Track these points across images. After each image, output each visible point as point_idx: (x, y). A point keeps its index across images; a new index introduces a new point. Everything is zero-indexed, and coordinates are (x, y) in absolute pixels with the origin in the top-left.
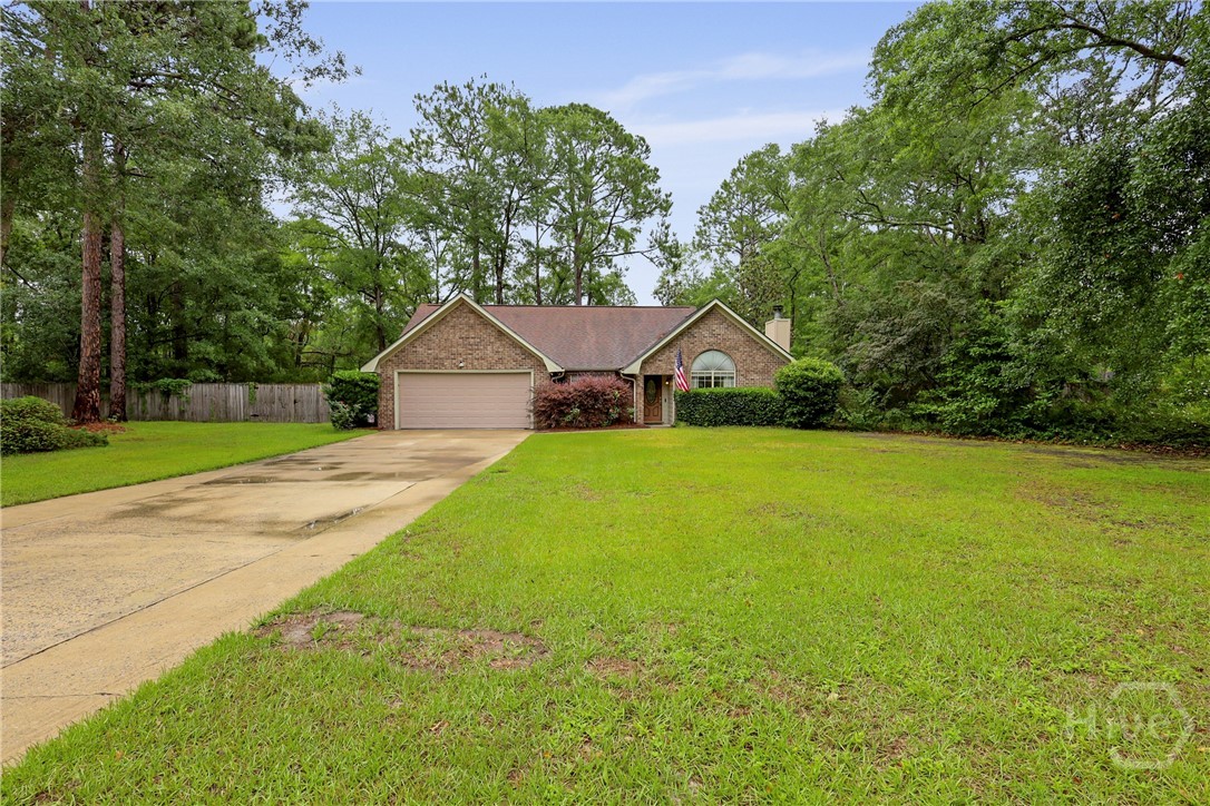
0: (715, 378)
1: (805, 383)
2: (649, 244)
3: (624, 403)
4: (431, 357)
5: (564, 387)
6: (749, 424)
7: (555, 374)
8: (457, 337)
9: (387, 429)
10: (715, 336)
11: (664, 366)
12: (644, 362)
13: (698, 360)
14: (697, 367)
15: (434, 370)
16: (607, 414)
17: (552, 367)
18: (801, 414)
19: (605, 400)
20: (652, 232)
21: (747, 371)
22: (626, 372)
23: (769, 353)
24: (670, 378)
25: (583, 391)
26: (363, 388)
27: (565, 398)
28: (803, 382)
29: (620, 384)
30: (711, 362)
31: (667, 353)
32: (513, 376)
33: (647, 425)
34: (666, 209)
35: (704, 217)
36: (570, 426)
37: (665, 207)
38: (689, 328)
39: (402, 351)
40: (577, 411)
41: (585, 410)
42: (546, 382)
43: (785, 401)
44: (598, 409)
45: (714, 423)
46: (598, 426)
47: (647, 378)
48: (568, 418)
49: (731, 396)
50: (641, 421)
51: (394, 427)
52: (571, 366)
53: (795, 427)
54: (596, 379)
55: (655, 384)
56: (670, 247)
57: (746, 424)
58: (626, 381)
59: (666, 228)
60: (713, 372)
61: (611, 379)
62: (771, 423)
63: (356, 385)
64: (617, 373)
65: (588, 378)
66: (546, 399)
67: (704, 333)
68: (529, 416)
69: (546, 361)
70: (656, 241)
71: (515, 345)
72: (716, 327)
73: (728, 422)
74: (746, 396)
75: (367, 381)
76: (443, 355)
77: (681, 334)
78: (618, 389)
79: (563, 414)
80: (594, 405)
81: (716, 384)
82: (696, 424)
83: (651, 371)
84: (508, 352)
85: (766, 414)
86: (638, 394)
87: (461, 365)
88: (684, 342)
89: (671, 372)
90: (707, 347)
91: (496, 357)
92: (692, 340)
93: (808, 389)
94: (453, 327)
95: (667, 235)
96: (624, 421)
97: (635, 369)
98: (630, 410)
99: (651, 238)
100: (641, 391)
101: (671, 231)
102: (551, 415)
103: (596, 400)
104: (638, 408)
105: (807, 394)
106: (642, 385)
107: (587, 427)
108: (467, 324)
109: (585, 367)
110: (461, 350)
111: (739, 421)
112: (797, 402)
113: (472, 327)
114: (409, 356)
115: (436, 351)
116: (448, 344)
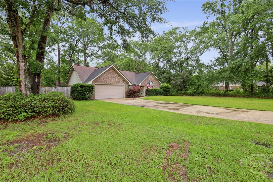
8: (110, 75)
11: (143, 84)
15: (104, 84)
18: (166, 93)
21: (155, 85)
43: (163, 91)
51: (94, 99)
52: (134, 84)
69: (129, 82)
71: (122, 78)
76: (107, 80)
87: (111, 83)
91: (118, 81)
97: (140, 84)
113: (113, 73)
114: (99, 80)
115: (105, 79)
116: (108, 77)
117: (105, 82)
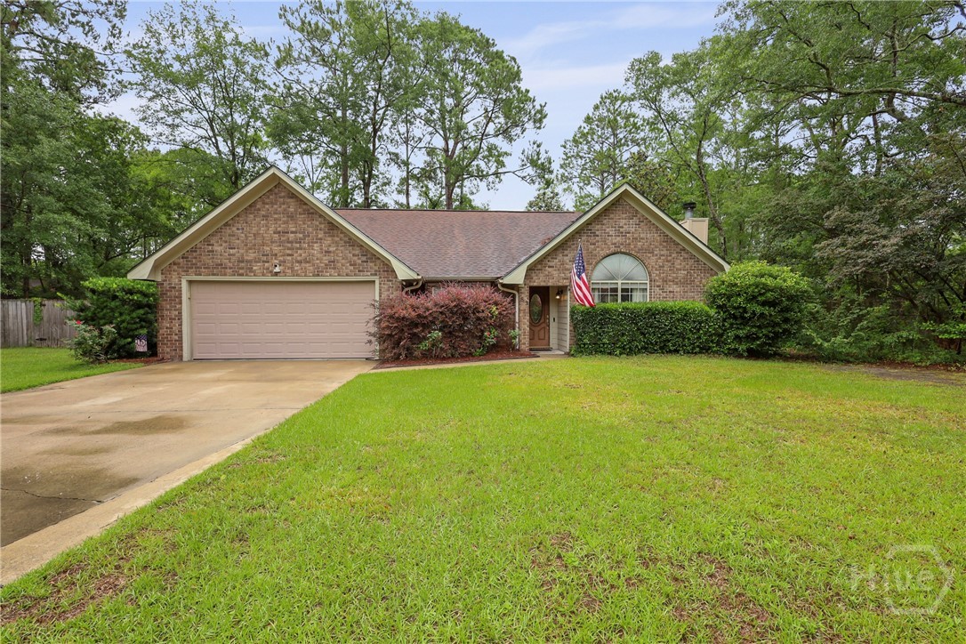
0: (623, 290)
1: (761, 294)
2: (520, 163)
3: (504, 323)
4: (233, 258)
5: (420, 300)
6: (676, 351)
7: (409, 283)
8: (271, 230)
9: (172, 359)
10: (624, 235)
11: (555, 274)
12: (530, 269)
13: (600, 267)
14: (599, 274)
15: (239, 278)
16: (482, 338)
17: (403, 273)
18: (750, 338)
19: (479, 319)
20: (524, 151)
21: (665, 281)
22: (507, 281)
23: (692, 257)
24: (561, 290)
25: (447, 306)
26: (124, 302)
27: (419, 316)
28: (758, 294)
29: (498, 297)
30: (619, 269)
31: (560, 257)
32: (351, 287)
33: (532, 352)
34: (540, 121)
35: (567, 151)
36: (429, 357)
37: (539, 118)
38: (588, 223)
39: (193, 250)
40: (437, 334)
41: (449, 333)
42: (396, 294)
43: (724, 320)
44: (469, 331)
45: (629, 351)
46: (468, 356)
47: (534, 291)
48: (425, 345)
49: (652, 313)
50: (525, 347)
51: (181, 357)
52: (432, 274)
53: (740, 356)
54: (465, 292)
55: (544, 297)
56: (543, 164)
57: (670, 352)
58: (507, 295)
59: (538, 146)
60: (620, 282)
61: (486, 292)
62: (705, 350)
63: (115, 297)
64: (493, 283)
65: (454, 290)
66: (391, 317)
67: (609, 232)
68: (370, 342)
69: (395, 264)
70: (528, 158)
71: (353, 242)
72: (623, 221)
73: (648, 349)
74: (673, 312)
75: (130, 292)
76: (251, 256)
77: (578, 232)
78: (496, 304)
79: (416, 338)
80: (461, 326)
81: (625, 298)
82: (602, 353)
83: (539, 281)
84: (344, 254)
85: (699, 338)
86: (521, 311)
87: (277, 269)
88: (581, 242)
89: (566, 283)
90: (613, 249)
91: (326, 259)
92: (592, 239)
93: (764, 304)
94: (266, 217)
95: (538, 154)
96: (503, 348)
97: (517, 277)
98: (512, 333)
99: (522, 157)
100: (525, 306)
101: (542, 149)
102: (400, 339)
103: (465, 319)
104: (521, 331)
105: (766, 310)
106: (526, 299)
107: (452, 358)
108: (285, 212)
109: (451, 275)
110: (276, 249)
111: (661, 348)
112: (745, 322)
113: (292, 217)
114: (206, 259)
115: (241, 251)
116: (259, 240)
117: (243, 265)
